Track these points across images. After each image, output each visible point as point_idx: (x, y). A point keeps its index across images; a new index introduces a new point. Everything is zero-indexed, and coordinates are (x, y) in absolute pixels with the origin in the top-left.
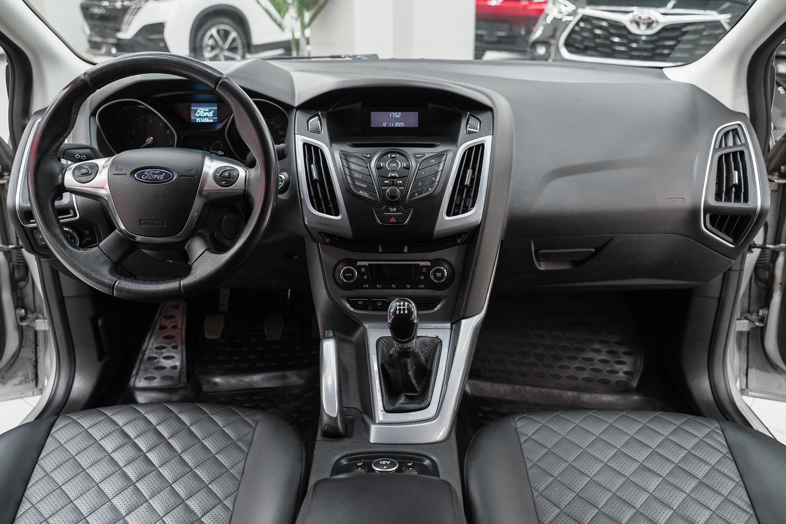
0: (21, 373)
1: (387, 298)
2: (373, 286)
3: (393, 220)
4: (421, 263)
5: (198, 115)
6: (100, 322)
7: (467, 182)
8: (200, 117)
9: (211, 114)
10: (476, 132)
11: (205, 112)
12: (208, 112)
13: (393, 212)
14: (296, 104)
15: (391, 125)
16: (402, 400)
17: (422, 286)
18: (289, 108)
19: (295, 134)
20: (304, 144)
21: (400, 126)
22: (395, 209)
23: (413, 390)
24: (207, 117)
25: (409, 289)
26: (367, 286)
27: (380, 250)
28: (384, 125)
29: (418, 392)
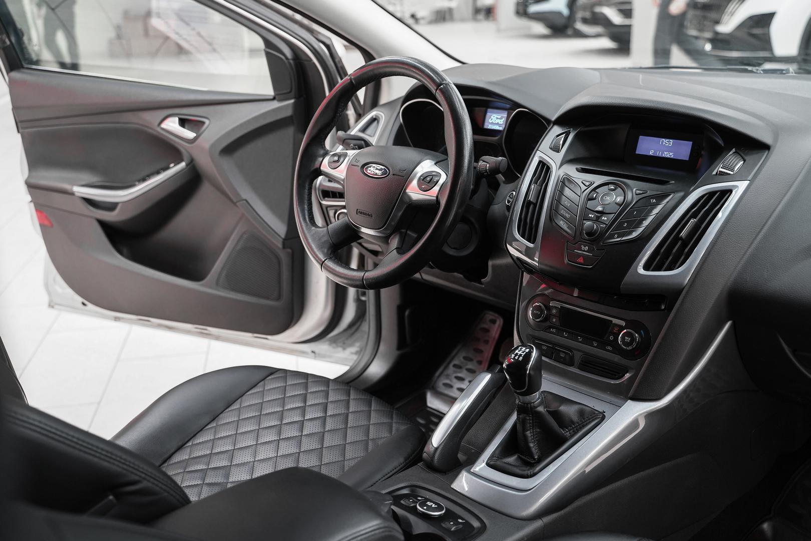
0: (358, 344)
1: (571, 351)
2: (559, 332)
3: (581, 260)
4: (615, 321)
5: (490, 121)
6: (407, 313)
7: (683, 234)
8: (492, 123)
9: (502, 122)
10: (729, 174)
11: (497, 118)
12: (500, 119)
13: (584, 251)
14: (553, 119)
15: (659, 154)
16: (512, 459)
17: (609, 348)
18: (548, 121)
19: (537, 150)
20: (540, 162)
21: (668, 156)
22: (587, 248)
23: (531, 455)
24: (498, 124)
25: (594, 347)
26: (554, 330)
27: (576, 294)
28: (651, 153)
29: (534, 459)
